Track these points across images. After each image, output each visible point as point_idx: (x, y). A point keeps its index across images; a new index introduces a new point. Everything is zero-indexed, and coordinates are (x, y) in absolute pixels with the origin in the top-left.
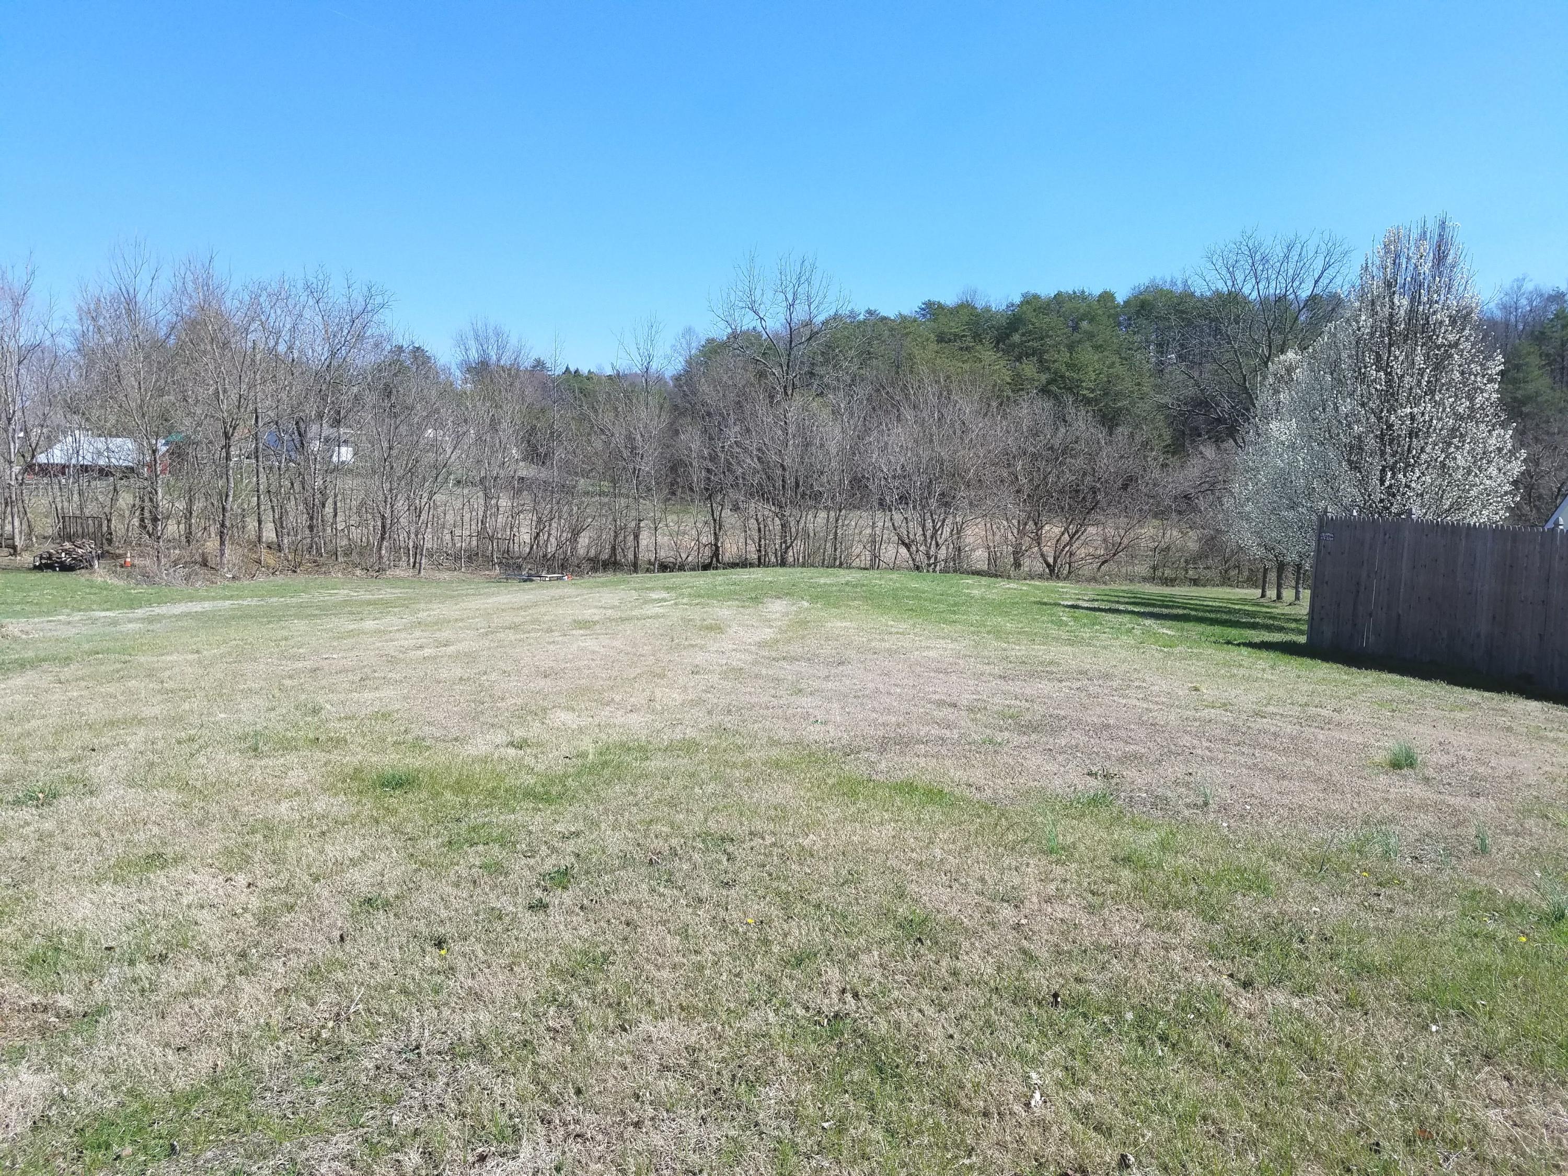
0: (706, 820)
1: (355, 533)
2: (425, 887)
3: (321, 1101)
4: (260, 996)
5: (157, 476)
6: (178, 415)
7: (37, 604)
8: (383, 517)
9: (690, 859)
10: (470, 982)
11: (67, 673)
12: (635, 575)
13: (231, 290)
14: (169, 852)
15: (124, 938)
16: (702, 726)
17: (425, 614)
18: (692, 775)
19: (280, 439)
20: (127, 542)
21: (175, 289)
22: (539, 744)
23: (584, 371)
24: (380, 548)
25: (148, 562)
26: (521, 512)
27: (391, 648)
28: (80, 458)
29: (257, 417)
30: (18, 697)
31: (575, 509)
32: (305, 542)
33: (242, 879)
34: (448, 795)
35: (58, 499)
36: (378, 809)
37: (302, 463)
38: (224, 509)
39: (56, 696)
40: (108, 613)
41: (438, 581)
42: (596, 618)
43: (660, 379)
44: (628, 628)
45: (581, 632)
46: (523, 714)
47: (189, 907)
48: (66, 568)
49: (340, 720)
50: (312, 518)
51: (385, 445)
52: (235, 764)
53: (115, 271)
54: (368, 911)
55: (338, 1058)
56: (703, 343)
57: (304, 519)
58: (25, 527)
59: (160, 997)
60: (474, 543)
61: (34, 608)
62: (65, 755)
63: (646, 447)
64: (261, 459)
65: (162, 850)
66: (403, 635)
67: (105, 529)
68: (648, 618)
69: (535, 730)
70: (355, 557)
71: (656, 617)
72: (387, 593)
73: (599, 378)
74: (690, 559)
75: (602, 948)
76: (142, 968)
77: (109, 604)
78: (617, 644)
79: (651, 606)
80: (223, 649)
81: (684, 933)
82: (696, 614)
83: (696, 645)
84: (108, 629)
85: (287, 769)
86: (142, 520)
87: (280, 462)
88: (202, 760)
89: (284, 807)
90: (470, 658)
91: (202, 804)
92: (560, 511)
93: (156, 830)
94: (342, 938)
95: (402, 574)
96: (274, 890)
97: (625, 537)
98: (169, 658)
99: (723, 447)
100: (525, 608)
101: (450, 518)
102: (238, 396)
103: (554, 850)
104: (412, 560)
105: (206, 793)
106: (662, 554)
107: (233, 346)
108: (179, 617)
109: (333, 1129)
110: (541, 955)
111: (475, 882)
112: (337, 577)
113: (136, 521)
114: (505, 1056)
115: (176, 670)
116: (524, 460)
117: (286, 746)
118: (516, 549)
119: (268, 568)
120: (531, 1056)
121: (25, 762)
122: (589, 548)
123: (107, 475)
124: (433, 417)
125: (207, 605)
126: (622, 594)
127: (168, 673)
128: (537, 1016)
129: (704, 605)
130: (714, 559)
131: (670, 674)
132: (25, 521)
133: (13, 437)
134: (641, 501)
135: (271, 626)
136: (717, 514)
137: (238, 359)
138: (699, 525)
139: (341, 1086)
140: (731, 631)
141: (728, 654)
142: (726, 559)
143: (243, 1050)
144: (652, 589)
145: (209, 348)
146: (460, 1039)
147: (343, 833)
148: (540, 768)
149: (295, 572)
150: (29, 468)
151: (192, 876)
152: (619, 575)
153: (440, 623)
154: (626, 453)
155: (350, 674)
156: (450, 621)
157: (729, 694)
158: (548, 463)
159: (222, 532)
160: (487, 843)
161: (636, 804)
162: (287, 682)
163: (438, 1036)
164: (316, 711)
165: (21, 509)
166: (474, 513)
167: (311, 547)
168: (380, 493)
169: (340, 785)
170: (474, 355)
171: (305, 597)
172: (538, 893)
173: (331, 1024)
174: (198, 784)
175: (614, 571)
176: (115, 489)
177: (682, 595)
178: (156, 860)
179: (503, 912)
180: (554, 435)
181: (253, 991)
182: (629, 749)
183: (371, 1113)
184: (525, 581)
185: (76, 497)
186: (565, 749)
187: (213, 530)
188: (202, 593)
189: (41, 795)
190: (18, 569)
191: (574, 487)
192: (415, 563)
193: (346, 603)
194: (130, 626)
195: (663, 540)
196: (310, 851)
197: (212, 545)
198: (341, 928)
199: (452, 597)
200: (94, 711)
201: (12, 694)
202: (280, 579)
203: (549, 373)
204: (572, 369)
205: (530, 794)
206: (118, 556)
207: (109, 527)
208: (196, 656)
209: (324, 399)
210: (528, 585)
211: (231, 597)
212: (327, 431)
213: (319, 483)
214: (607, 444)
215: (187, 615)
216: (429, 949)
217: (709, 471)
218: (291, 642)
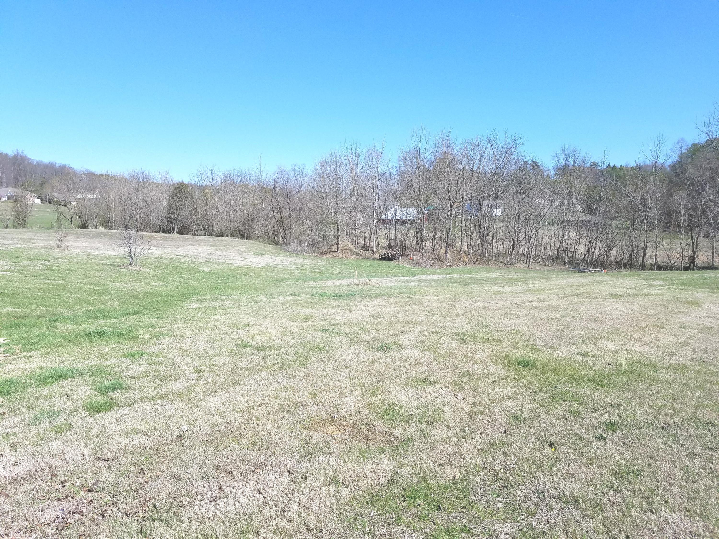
0: (696, 410)
1: (501, 248)
2: (542, 416)
3: (499, 505)
4: (471, 450)
5: (424, 223)
6: (432, 198)
7: (380, 273)
8: (514, 240)
9: (687, 431)
10: (567, 467)
11: (391, 300)
12: (642, 271)
13: (457, 144)
14: (432, 379)
15: (417, 411)
16: (689, 358)
17: (532, 286)
18: (686, 384)
19: (471, 207)
20: (411, 250)
21: (435, 146)
22: (594, 356)
23: (618, 165)
24: (512, 254)
25: (418, 258)
26: (581, 238)
27: (518, 301)
28: (397, 217)
29: (463, 198)
30: (375, 308)
31: (610, 236)
32: (479, 251)
33: (461, 396)
34: (550, 374)
35: (388, 233)
36: (517, 375)
37: (480, 217)
38: (448, 237)
39: (388, 309)
40: (404, 278)
41: (538, 270)
42: (622, 293)
43: (663, 167)
44: (641, 300)
45: (614, 300)
46: (584, 339)
47: (441, 403)
48: (390, 259)
49: (497, 331)
50: (483, 241)
51: (517, 207)
52: (455, 345)
53: (413, 141)
54: (516, 422)
55: (506, 487)
56: (690, 146)
57: (479, 241)
58: (377, 243)
59: (431, 440)
60: (556, 253)
61: (380, 274)
62: (392, 333)
63: (653, 203)
64: (463, 216)
65: (429, 377)
66: (523, 295)
67: (404, 244)
68: (652, 295)
69: (591, 348)
70: (500, 258)
71: (657, 295)
72: (514, 275)
73: (627, 168)
74: (676, 264)
75: (637, 467)
76: (424, 426)
77: (405, 274)
78: (635, 307)
79: (653, 288)
80: (447, 295)
81: (686, 469)
82: (682, 294)
83: (682, 312)
84: (404, 284)
85: (476, 351)
86: (417, 241)
87: (471, 217)
88: (442, 342)
89: (476, 367)
90: (556, 308)
91: (443, 360)
92: (602, 237)
93: (426, 368)
94: (505, 432)
95: (521, 266)
96: (474, 403)
97: (637, 251)
98: (427, 297)
99: (701, 202)
100: (583, 286)
101: (545, 241)
102: (456, 189)
103: (607, 411)
104: (525, 260)
105: (444, 356)
106: (659, 261)
107: (456, 168)
108: (430, 281)
109: (506, 519)
110: (603, 463)
111: (566, 419)
112: (492, 267)
113: (415, 242)
114: (587, 508)
115: (430, 303)
116: (583, 212)
117: (476, 340)
118: (577, 256)
119: (464, 262)
120: (601, 512)
121: (379, 334)
122: (617, 256)
123: (405, 223)
124: (540, 193)
125: (440, 277)
126: (636, 281)
127: (427, 304)
128: (603, 493)
129: (687, 290)
130: (692, 265)
131: (667, 327)
132: (377, 241)
133: (375, 209)
134: (648, 232)
135: (466, 287)
136: (695, 239)
137: (458, 173)
138: (683, 245)
139: (508, 500)
140: (705, 306)
141: (703, 319)
142: (699, 265)
143: (465, 472)
144: (654, 279)
145: (446, 169)
146: (563, 494)
147: (502, 383)
148: (596, 368)
149: (474, 264)
150: (379, 221)
151: (440, 390)
152: (633, 272)
153: (540, 290)
154: (641, 207)
155: (500, 311)
156: (544, 290)
157: (705, 341)
158: (597, 213)
159: (447, 247)
160: (571, 401)
161: (652, 395)
162: (473, 312)
163: (553, 489)
164: (487, 326)
165: (376, 237)
166: (557, 238)
167: (482, 254)
168: (513, 230)
169: (499, 361)
170: (562, 162)
171: (479, 275)
172: (600, 431)
173: (502, 470)
174: (441, 352)
175: (630, 269)
176: (408, 229)
177: (672, 283)
178: (426, 381)
179: (582, 437)
180: (600, 199)
181: (468, 447)
182: (645, 365)
183: (523, 517)
184: (581, 272)
185: (394, 232)
186: (609, 360)
187: (443, 246)
188: (438, 271)
189: (385, 348)
190: (374, 259)
191: (610, 225)
192: (527, 261)
193: (496, 278)
194: (412, 283)
195: (660, 253)
196: (489, 389)
197: (442, 252)
198: (505, 427)
199: (545, 278)
200: (401, 317)
201: (373, 307)
202: (468, 267)
203: (600, 168)
204: (612, 165)
205: (591, 380)
206: (408, 255)
207: (405, 244)
208: (437, 297)
209: (491, 188)
210: (583, 274)
211: (449, 274)
212: (492, 202)
213: (486, 226)
214: (630, 202)
215: (433, 280)
216: (546, 446)
217: (691, 215)
218: (474, 295)
